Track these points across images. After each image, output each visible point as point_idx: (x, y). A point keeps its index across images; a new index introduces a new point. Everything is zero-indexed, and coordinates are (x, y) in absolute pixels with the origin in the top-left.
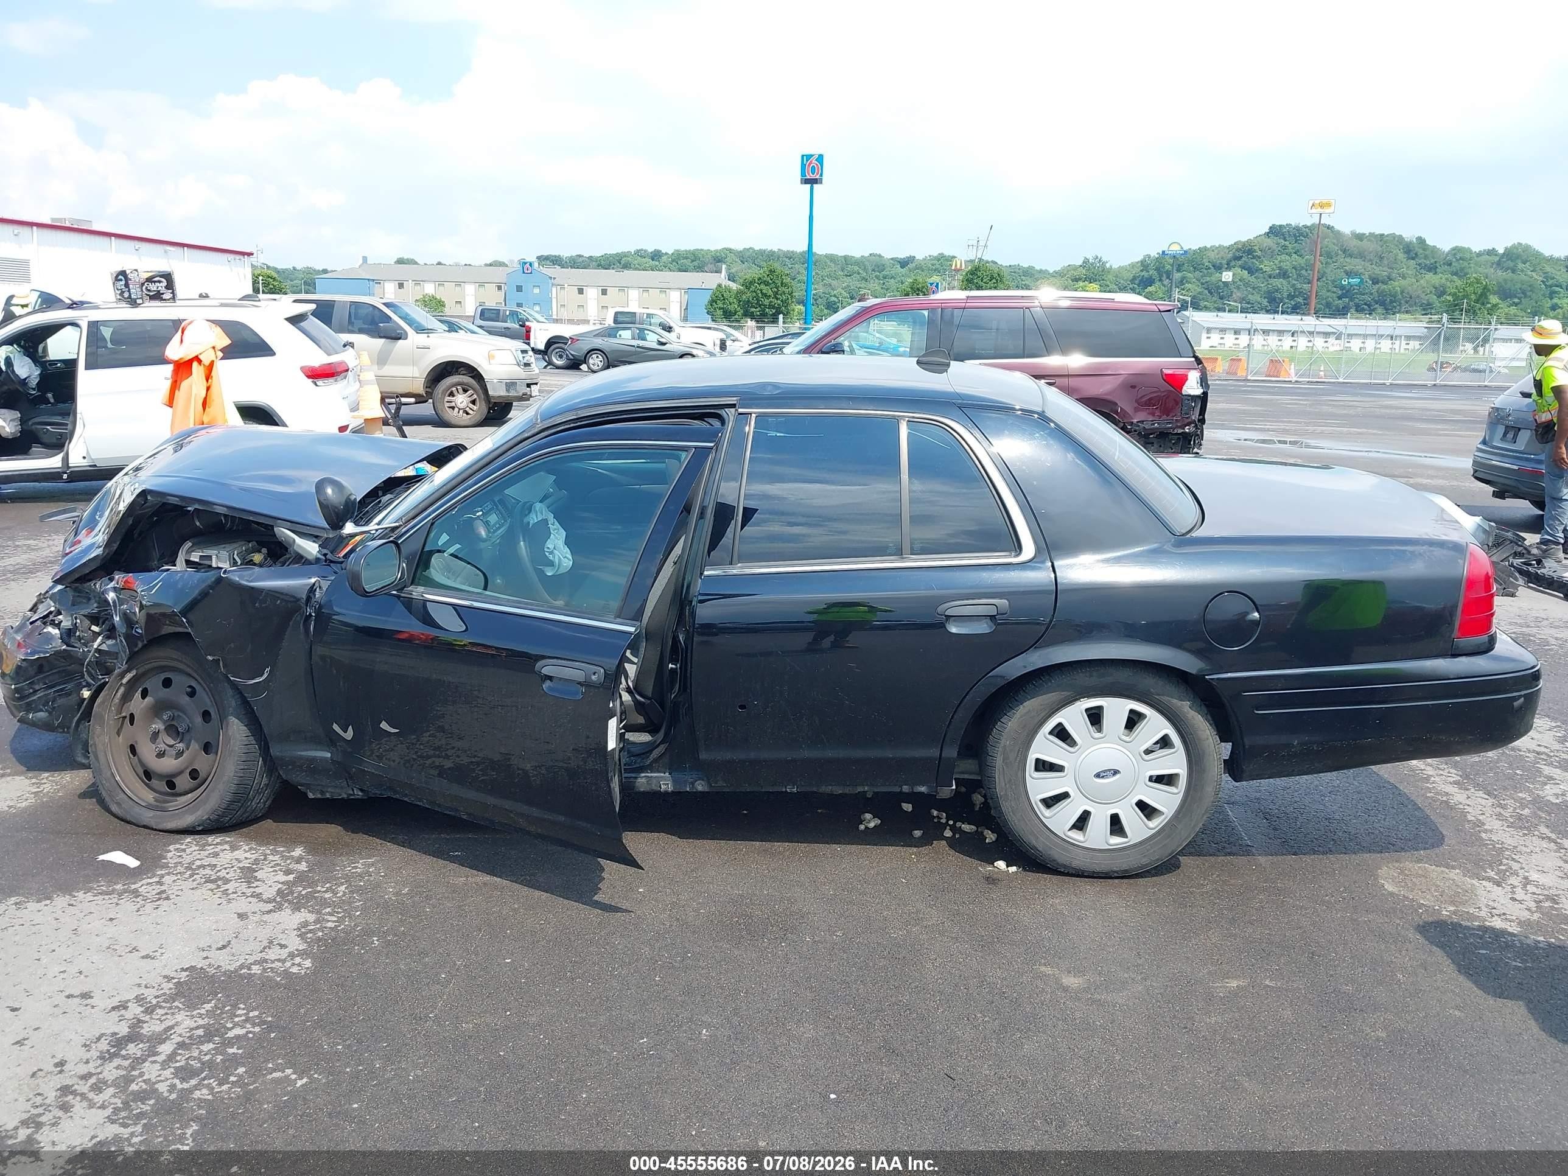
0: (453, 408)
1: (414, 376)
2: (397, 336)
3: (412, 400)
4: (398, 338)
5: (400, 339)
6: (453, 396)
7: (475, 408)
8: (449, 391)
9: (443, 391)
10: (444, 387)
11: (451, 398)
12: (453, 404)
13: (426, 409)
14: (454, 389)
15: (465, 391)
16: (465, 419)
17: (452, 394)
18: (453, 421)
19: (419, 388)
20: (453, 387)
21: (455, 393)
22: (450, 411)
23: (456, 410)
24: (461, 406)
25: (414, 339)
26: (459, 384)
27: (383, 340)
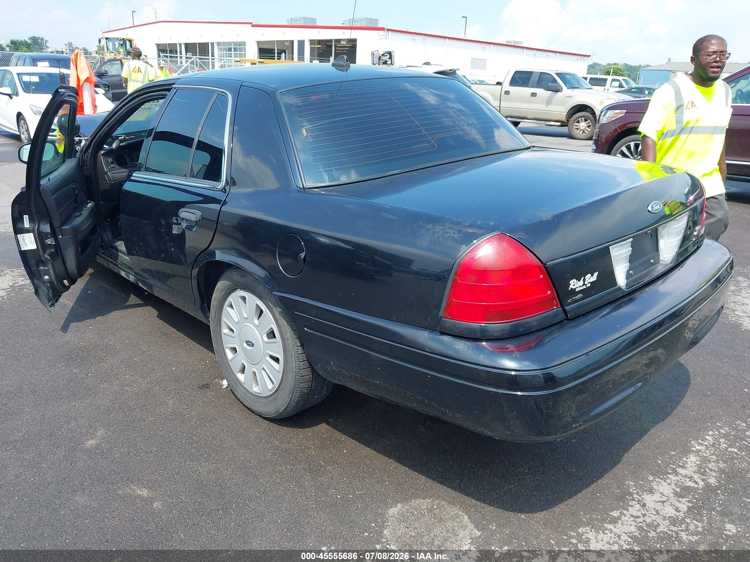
0: (578, 129)
1: (562, 111)
2: (557, 90)
3: (559, 124)
4: (557, 91)
5: (558, 91)
6: (579, 123)
7: (589, 130)
8: (577, 120)
9: (574, 120)
10: (575, 118)
11: (578, 124)
12: (578, 127)
13: (565, 130)
14: (580, 119)
15: (586, 120)
16: (583, 136)
17: (578, 122)
18: (576, 136)
19: (563, 118)
20: (579, 118)
21: (580, 121)
22: (575, 131)
23: (579, 130)
24: (582, 128)
25: (566, 91)
26: (583, 117)
27: (550, 92)
